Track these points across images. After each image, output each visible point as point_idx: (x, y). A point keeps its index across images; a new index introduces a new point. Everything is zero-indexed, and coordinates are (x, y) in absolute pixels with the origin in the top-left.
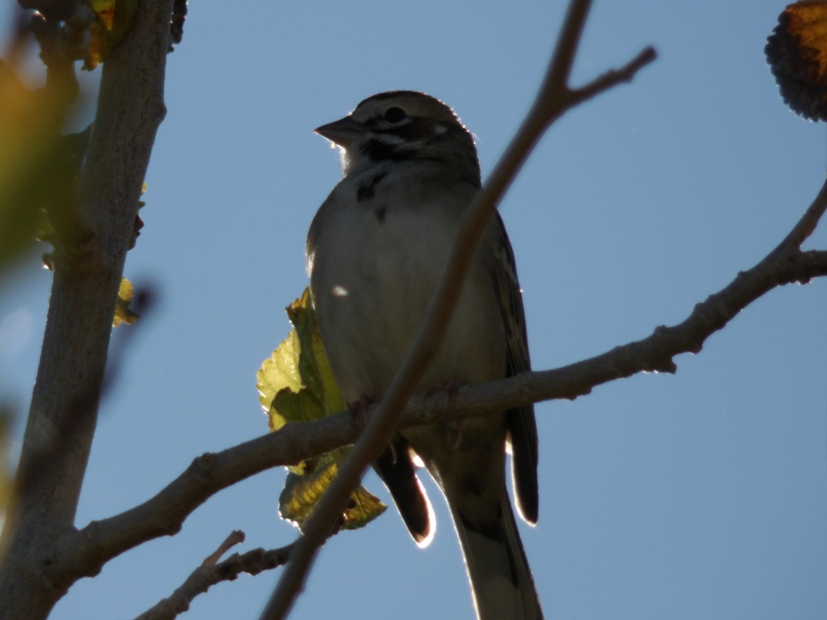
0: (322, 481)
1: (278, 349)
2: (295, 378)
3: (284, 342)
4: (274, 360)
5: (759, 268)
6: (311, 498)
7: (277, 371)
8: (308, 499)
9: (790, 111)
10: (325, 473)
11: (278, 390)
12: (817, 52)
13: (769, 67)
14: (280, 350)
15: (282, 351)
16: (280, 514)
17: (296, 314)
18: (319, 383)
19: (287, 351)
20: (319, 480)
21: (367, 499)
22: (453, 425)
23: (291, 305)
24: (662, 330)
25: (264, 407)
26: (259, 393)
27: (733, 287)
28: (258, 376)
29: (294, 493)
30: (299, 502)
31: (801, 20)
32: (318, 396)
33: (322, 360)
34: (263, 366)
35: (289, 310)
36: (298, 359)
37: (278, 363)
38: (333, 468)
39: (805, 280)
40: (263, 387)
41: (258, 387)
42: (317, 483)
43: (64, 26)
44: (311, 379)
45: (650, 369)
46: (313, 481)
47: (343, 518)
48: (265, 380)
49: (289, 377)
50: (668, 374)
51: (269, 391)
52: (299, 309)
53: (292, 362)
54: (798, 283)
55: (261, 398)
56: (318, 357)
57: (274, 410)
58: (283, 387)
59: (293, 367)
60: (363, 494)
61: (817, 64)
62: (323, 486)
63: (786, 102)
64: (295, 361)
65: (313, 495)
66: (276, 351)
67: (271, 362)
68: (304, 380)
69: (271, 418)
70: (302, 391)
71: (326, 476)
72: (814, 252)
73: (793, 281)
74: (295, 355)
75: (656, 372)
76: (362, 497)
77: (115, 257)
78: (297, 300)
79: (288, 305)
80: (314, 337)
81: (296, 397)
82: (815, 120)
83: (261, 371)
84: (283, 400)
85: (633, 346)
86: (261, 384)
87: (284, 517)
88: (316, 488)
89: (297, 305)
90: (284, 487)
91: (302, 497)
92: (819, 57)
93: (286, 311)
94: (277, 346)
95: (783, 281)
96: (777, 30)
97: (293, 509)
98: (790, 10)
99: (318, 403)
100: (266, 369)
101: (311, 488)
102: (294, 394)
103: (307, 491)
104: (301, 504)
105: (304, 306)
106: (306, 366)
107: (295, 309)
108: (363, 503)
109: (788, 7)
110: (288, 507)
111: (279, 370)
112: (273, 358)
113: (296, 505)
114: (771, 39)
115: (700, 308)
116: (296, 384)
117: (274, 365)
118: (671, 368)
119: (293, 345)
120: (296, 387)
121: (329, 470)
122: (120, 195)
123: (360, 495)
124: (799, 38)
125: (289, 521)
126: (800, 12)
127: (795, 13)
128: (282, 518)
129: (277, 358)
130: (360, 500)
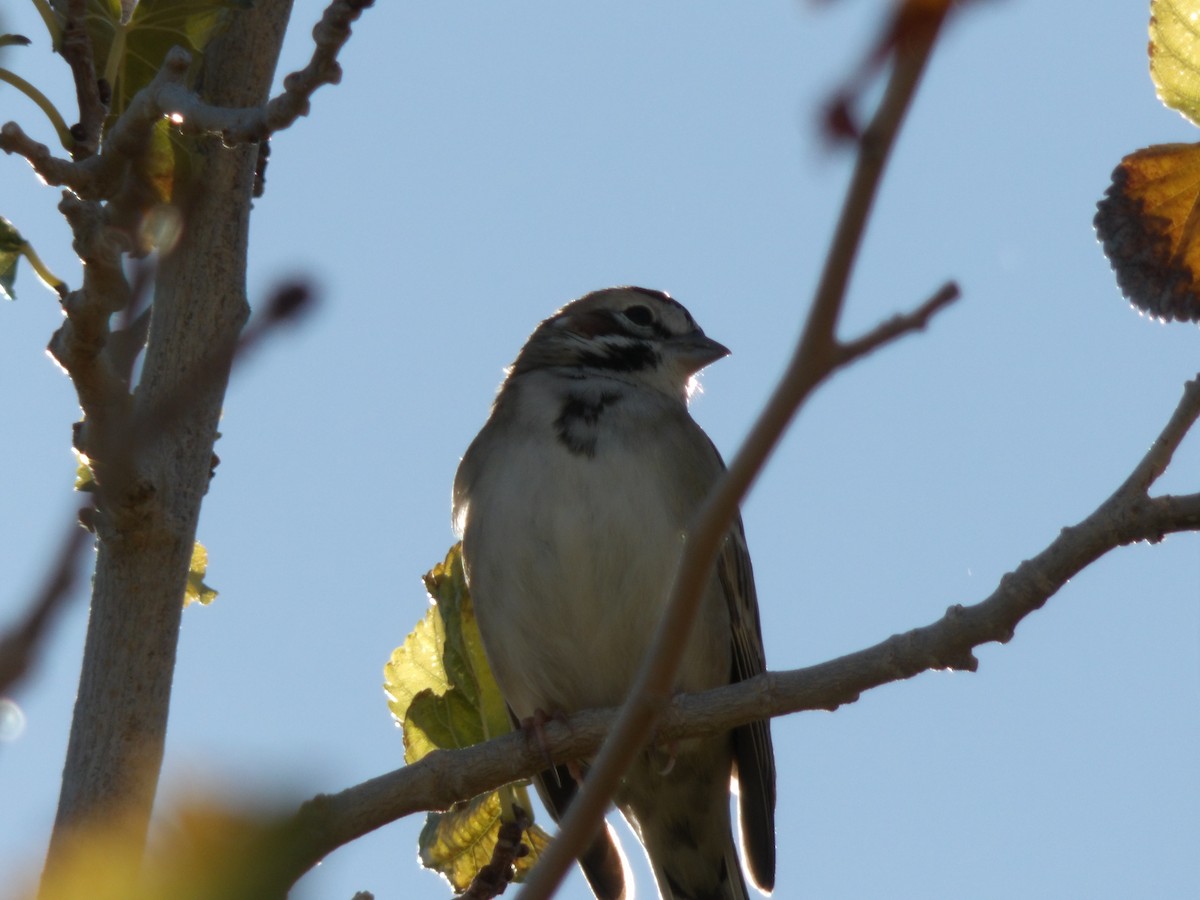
0: (479, 817)
1: (412, 633)
2: (438, 674)
3: (421, 623)
4: (408, 649)
5: (1091, 522)
6: (464, 840)
7: (412, 664)
8: (459, 841)
9: (1132, 307)
10: (483, 804)
11: (415, 692)
12: (1167, 222)
13: (1099, 244)
14: (416, 634)
15: (419, 636)
16: (420, 860)
17: (435, 585)
18: (472, 682)
19: (425, 636)
20: (475, 814)
21: (543, 842)
22: (665, 748)
23: (429, 573)
24: (957, 612)
25: (393, 715)
26: (386, 696)
27: (1055, 549)
28: (386, 672)
29: (440, 832)
30: (447, 845)
31: (1144, 177)
32: (471, 699)
33: (476, 649)
34: (393, 658)
35: (427, 578)
36: (441, 647)
37: (412, 652)
38: (494, 799)
39: (1156, 536)
40: (393, 687)
41: (387, 688)
42: (471, 819)
43: (107, 205)
44: (461, 675)
45: (941, 665)
46: (466, 817)
47: (511, 870)
48: (396, 678)
49: (429, 673)
50: (966, 673)
51: (402, 693)
52: (441, 579)
53: (433, 650)
54: (1146, 542)
55: (391, 704)
56: (470, 643)
57: (410, 722)
58: (422, 689)
59: (435, 658)
60: (537, 834)
61: (1168, 239)
62: (480, 824)
63: (1126, 293)
64: (437, 650)
65: (467, 836)
66: (409, 636)
67: (403, 652)
68: (451, 679)
69: (406, 734)
70: (447, 693)
71: (485, 809)
72: (1168, 498)
73: (1139, 539)
74: (436, 640)
75: (950, 669)
76: (537, 839)
77: (184, 519)
78: (439, 564)
79: (426, 573)
80: (463, 618)
81: (440, 702)
82: (1168, 320)
83: (390, 664)
84: (423, 708)
85: (917, 635)
86: (389, 684)
87: (427, 865)
88: (470, 827)
89: (439, 573)
90: (425, 823)
91: (451, 838)
92: (1170, 229)
93: (424, 582)
94: (412, 630)
95: (1125, 540)
96: (1110, 191)
97: (439, 855)
98: (1129, 163)
99: (472, 709)
100: (397, 661)
101: (464, 826)
102: (437, 697)
103: (457, 831)
104: (450, 848)
105: (448, 573)
106: (454, 658)
107: (436, 577)
108: (538, 847)
109: (1126, 159)
110: (432, 852)
111: (415, 662)
112: (407, 646)
113: (444, 850)
114: (1102, 205)
115: (1009, 580)
116: (440, 681)
117: (408, 656)
118: (970, 664)
119: (434, 627)
120: (440, 689)
121: (489, 801)
122: (189, 432)
123: (533, 836)
124: (1141, 203)
125: (433, 870)
126: (1142, 166)
127: (1135, 167)
128: (422, 867)
129: (412, 645)
130: (533, 843)
